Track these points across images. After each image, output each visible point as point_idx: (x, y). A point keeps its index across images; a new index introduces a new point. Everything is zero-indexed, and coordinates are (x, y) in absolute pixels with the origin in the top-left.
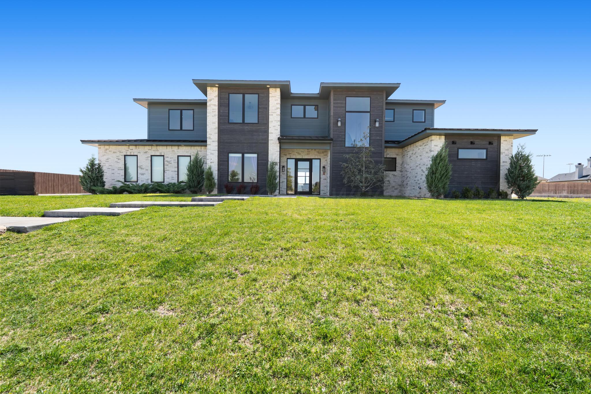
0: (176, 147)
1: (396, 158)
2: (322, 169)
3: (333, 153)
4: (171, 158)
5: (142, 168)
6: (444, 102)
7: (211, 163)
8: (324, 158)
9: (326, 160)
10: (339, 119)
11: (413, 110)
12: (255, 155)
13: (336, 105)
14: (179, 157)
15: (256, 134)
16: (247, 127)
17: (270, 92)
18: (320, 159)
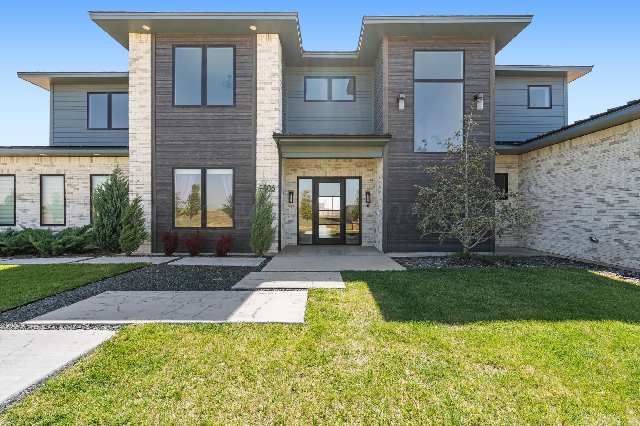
0: (88, 159)
1: (507, 174)
2: (363, 196)
3: (390, 164)
4: (77, 179)
5: (23, 200)
6: (589, 69)
7: (137, 188)
8: (368, 176)
9: (372, 180)
10: (402, 96)
11: (529, 86)
12: (230, 172)
13: (393, 68)
14: (94, 177)
15: (230, 128)
16: (212, 114)
17: (258, 42)
18: (360, 178)
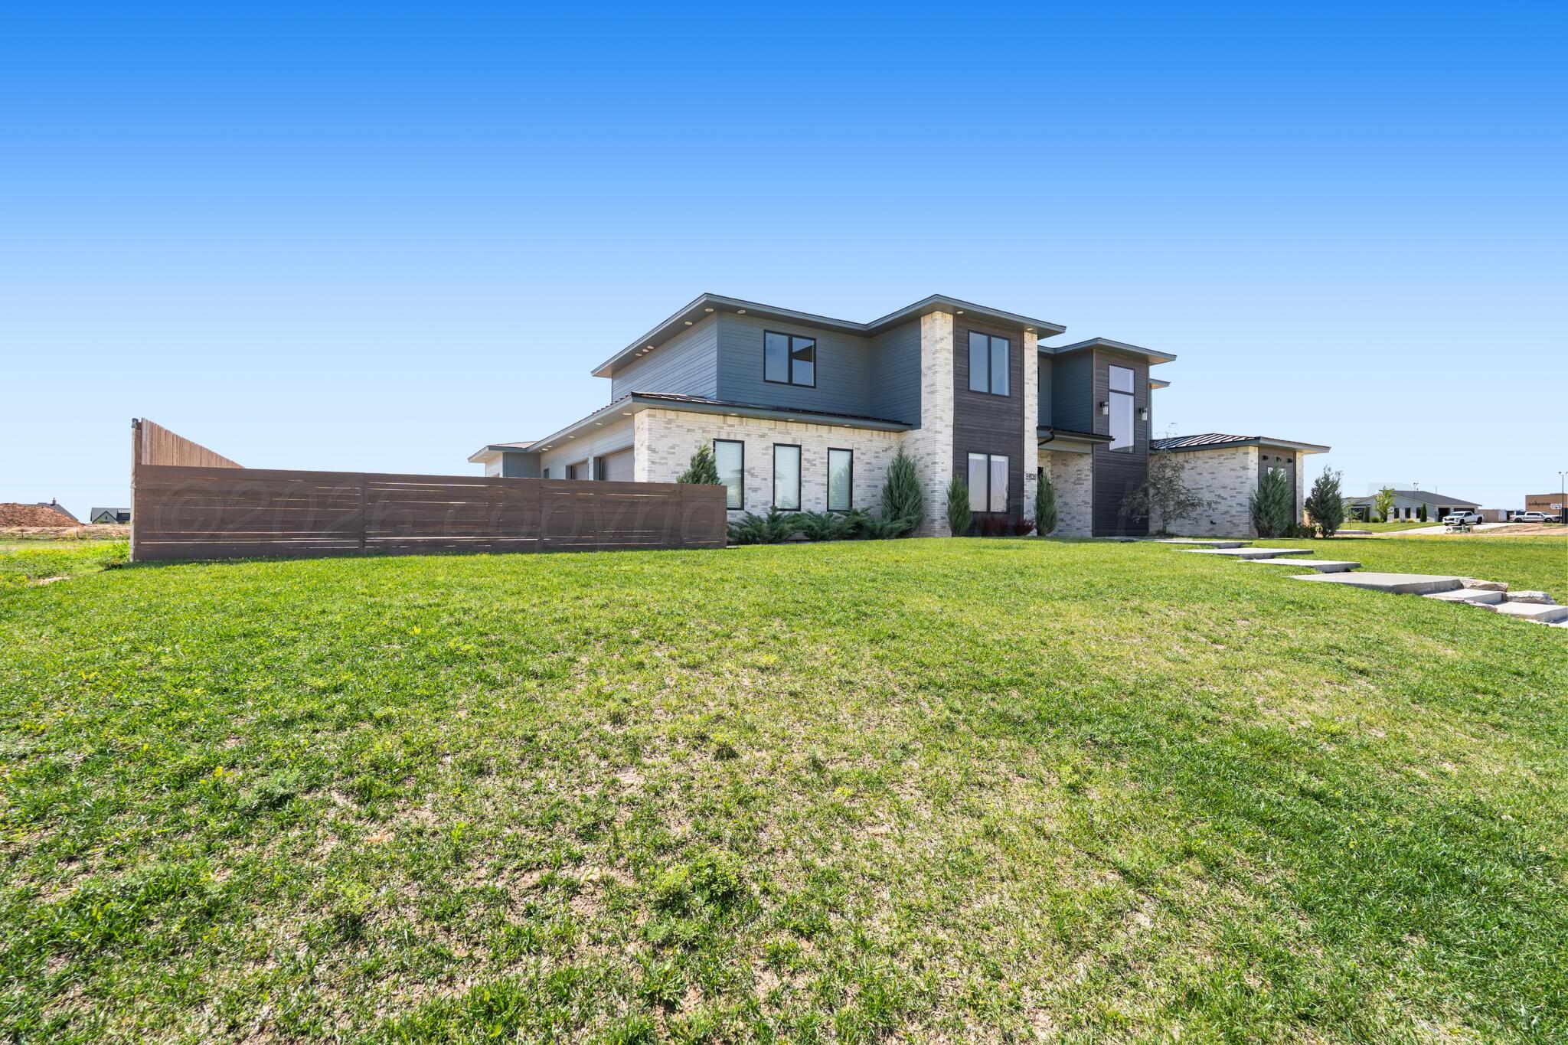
0: (827, 428)
3: (1097, 461)
4: (815, 453)
5: (753, 475)
6: (1167, 384)
7: (943, 470)
13: (1099, 377)
14: (831, 452)
15: (1004, 417)
16: (994, 402)
17: (1025, 340)
